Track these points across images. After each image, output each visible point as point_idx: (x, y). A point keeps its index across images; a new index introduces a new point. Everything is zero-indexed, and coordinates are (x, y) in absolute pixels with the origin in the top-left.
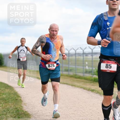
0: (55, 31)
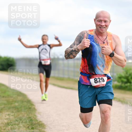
0: (103, 22)
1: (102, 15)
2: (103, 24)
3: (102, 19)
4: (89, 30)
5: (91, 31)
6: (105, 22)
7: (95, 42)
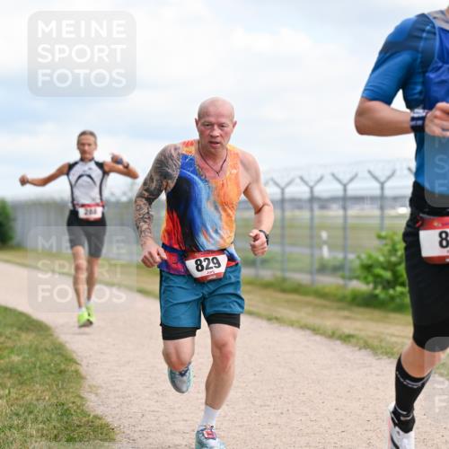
0: (216, 127)
1: (212, 109)
2: (217, 132)
3: (212, 120)
4: (184, 143)
5: (187, 144)
6: (221, 126)
7: (197, 175)
